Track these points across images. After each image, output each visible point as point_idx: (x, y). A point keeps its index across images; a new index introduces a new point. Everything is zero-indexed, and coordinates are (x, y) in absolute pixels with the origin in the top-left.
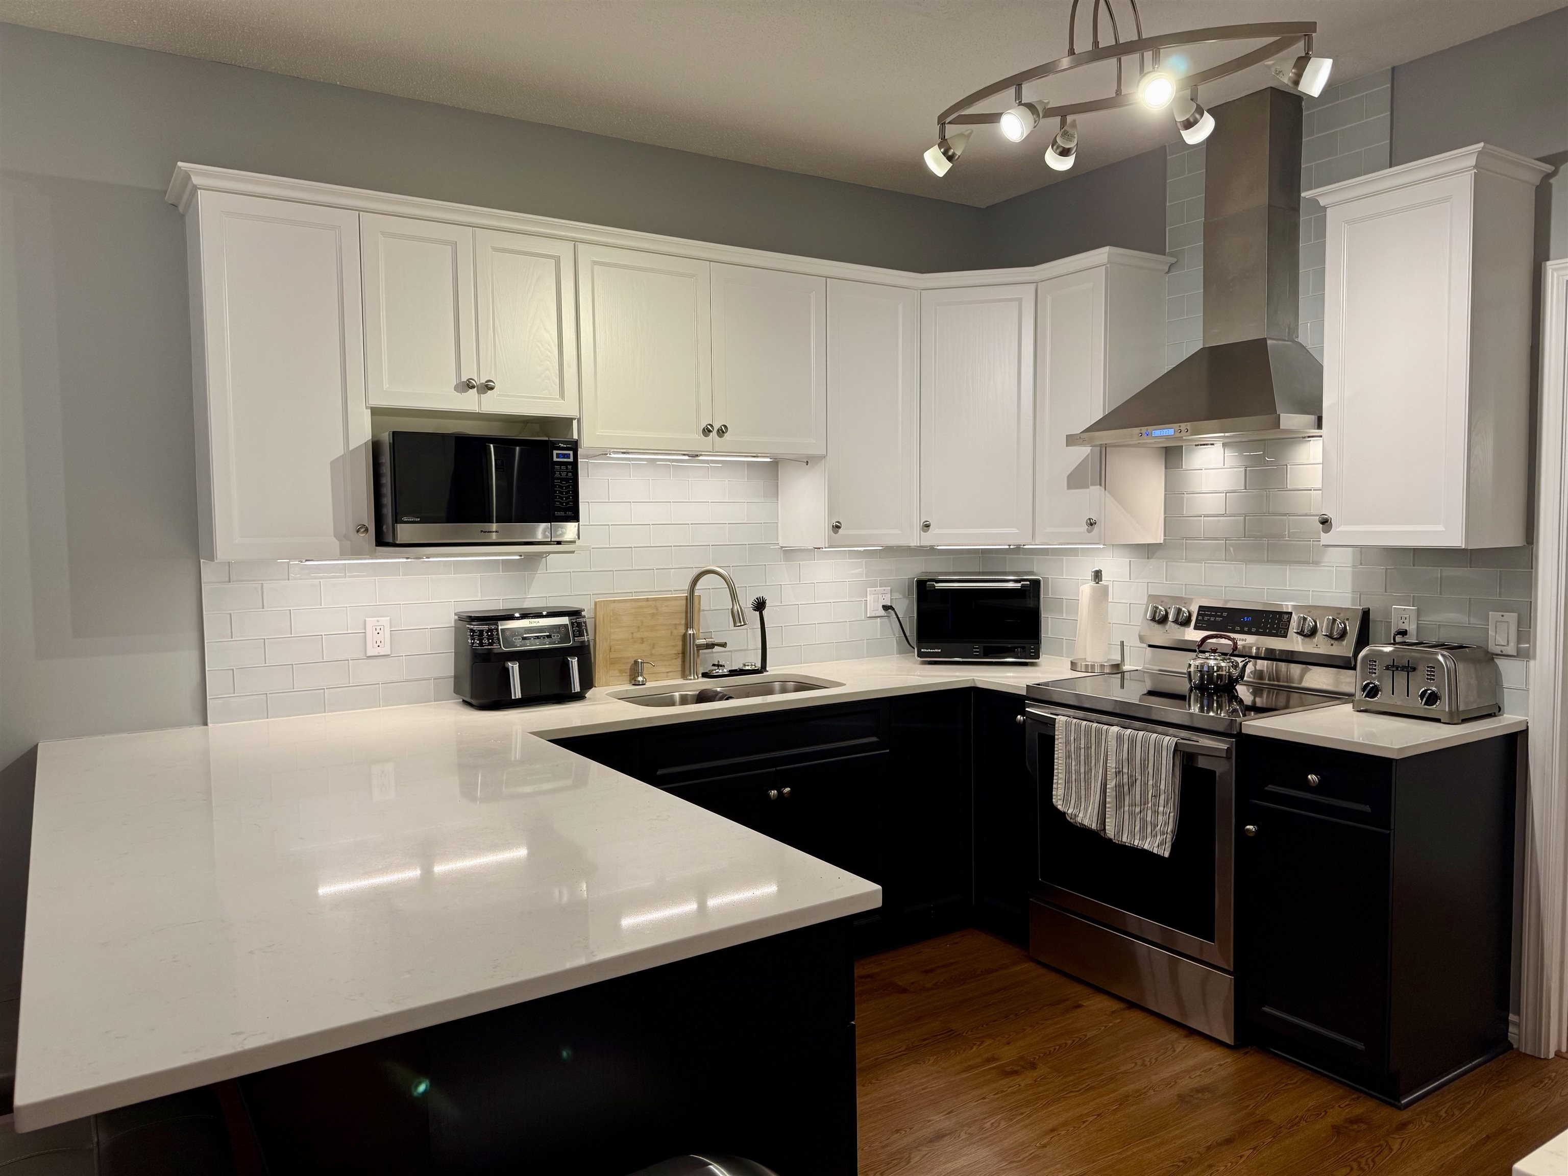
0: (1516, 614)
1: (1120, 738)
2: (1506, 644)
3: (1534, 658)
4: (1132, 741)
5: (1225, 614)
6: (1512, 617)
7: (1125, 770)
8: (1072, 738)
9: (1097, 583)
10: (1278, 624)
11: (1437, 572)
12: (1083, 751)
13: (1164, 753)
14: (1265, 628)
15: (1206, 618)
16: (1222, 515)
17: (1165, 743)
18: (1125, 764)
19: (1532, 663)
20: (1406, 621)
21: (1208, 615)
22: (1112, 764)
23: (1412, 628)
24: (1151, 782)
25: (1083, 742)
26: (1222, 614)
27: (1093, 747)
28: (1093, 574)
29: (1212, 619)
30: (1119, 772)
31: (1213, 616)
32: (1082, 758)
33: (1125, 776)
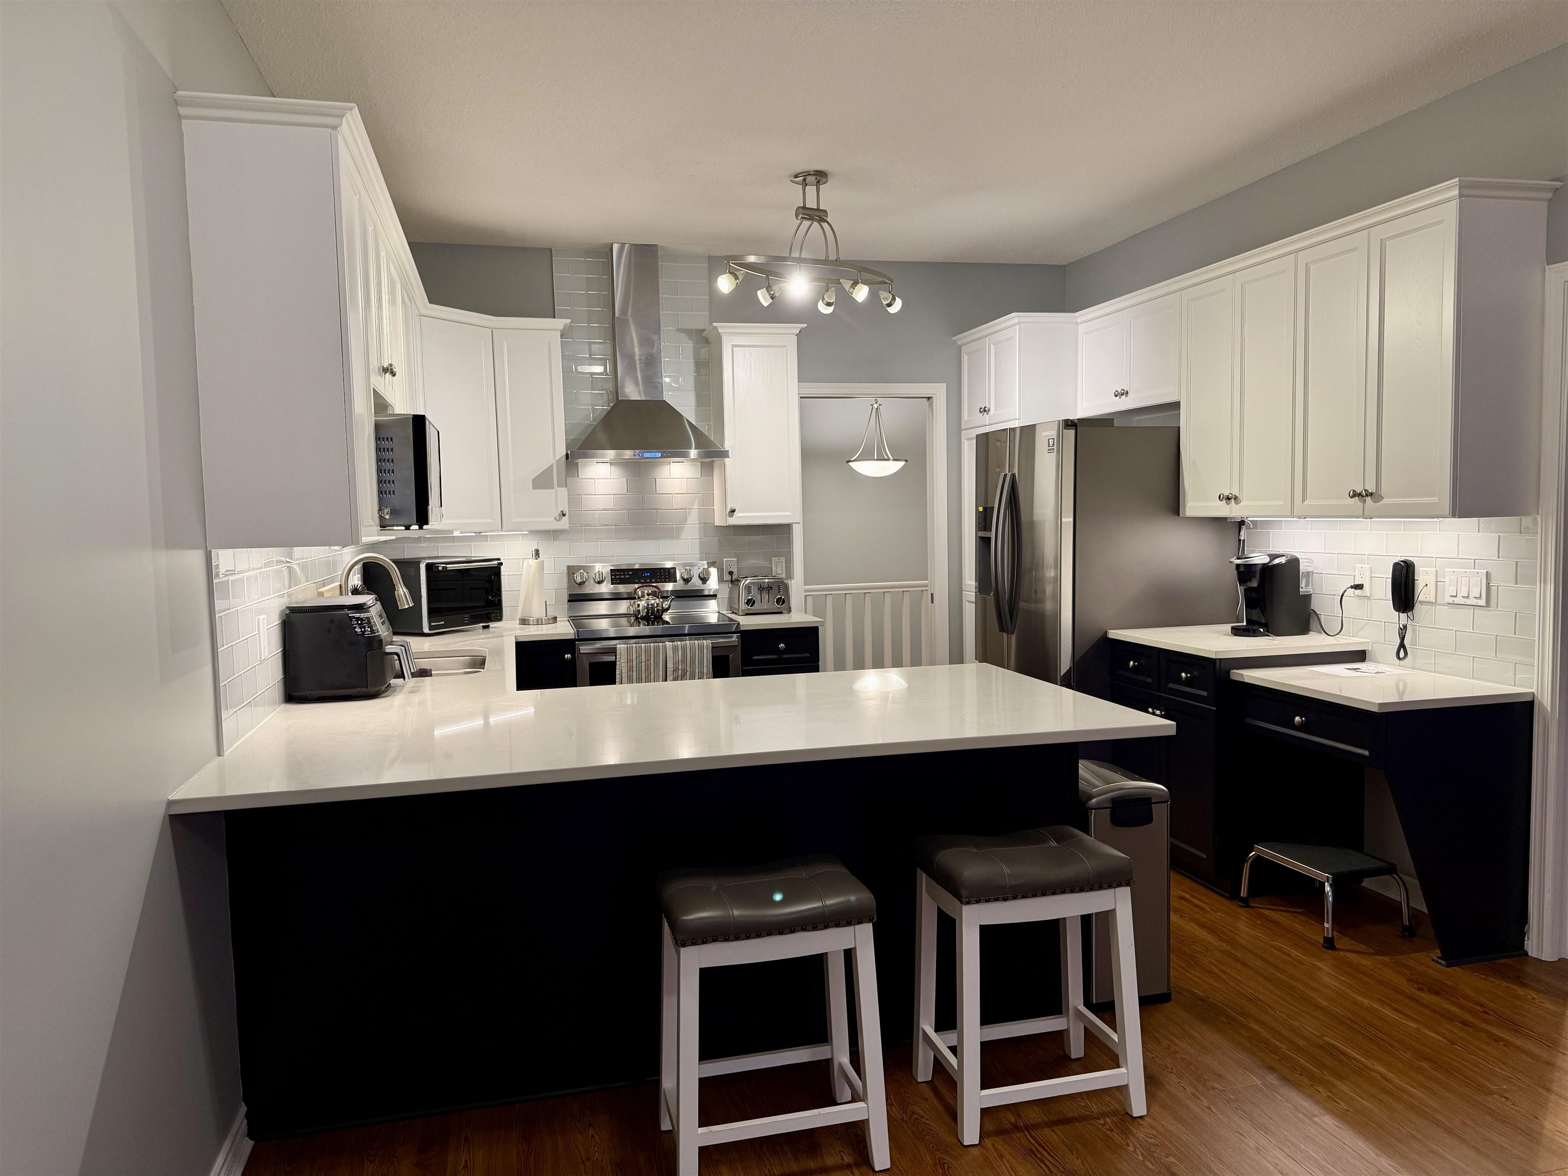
0: (784, 558)
1: (675, 649)
2: (781, 573)
3: (794, 579)
4: (684, 648)
5: (630, 573)
6: (783, 559)
7: (680, 667)
8: (634, 657)
9: (537, 559)
10: (668, 575)
11: (747, 539)
12: (643, 664)
13: (705, 651)
14: (661, 578)
15: (618, 577)
16: (612, 510)
17: (705, 645)
18: (680, 663)
19: (793, 581)
20: (732, 567)
21: (618, 575)
22: (670, 665)
23: (735, 570)
24: (697, 670)
25: (643, 657)
26: (628, 573)
27: (652, 659)
28: (534, 552)
29: (622, 577)
30: (676, 669)
31: (622, 575)
32: (643, 668)
33: (680, 671)
